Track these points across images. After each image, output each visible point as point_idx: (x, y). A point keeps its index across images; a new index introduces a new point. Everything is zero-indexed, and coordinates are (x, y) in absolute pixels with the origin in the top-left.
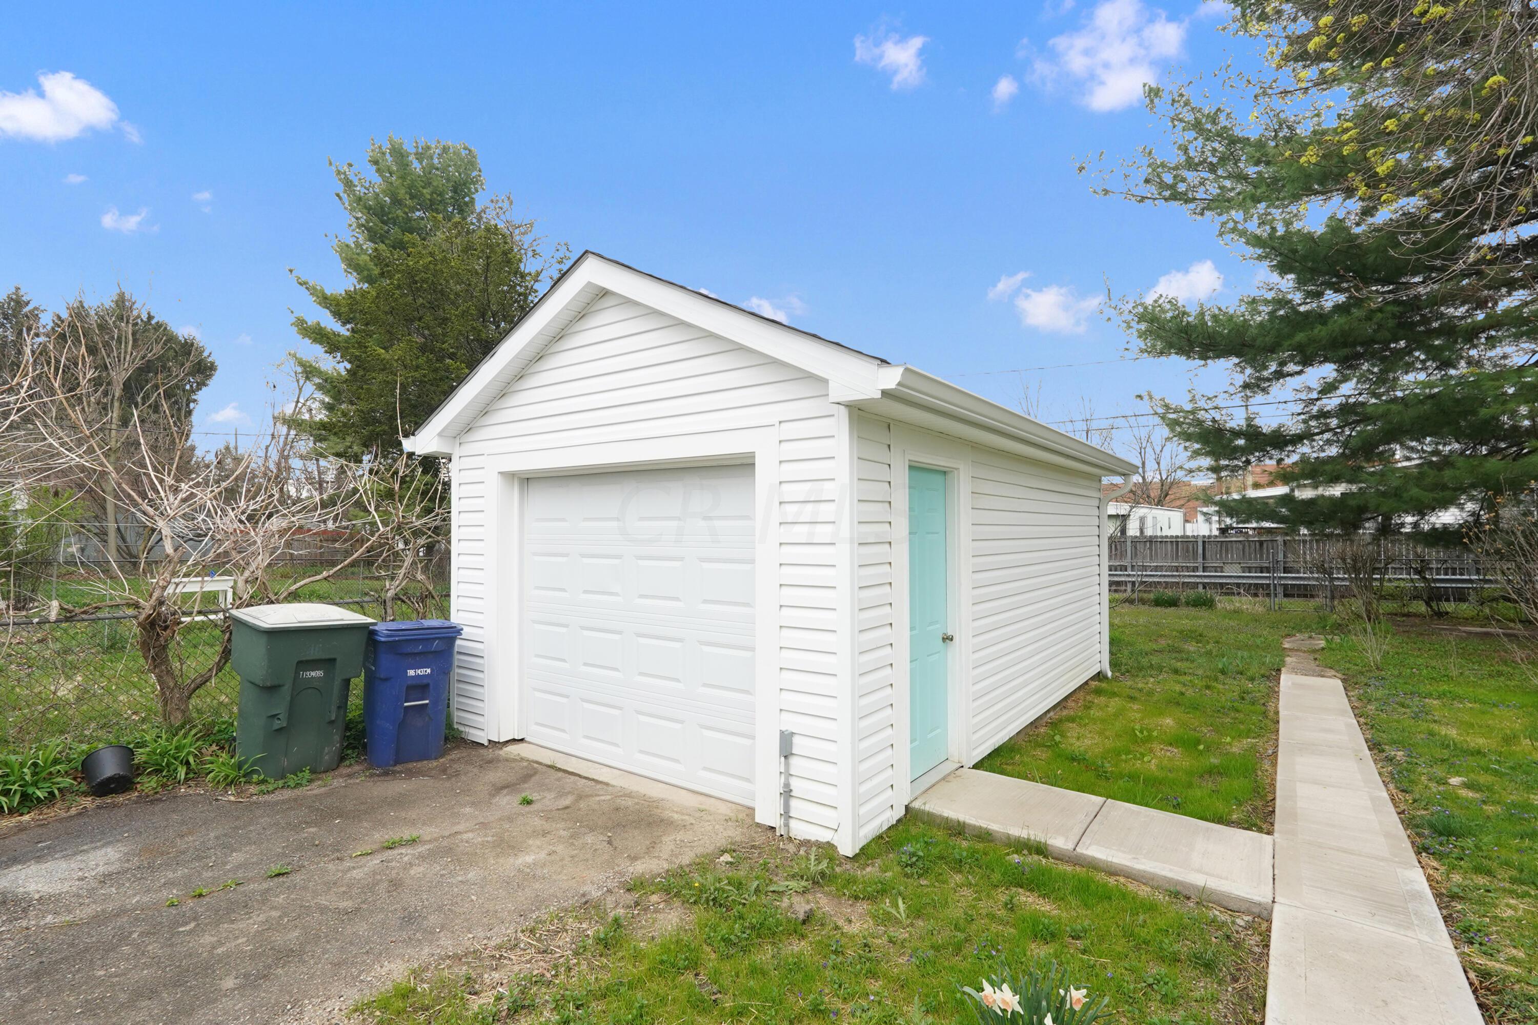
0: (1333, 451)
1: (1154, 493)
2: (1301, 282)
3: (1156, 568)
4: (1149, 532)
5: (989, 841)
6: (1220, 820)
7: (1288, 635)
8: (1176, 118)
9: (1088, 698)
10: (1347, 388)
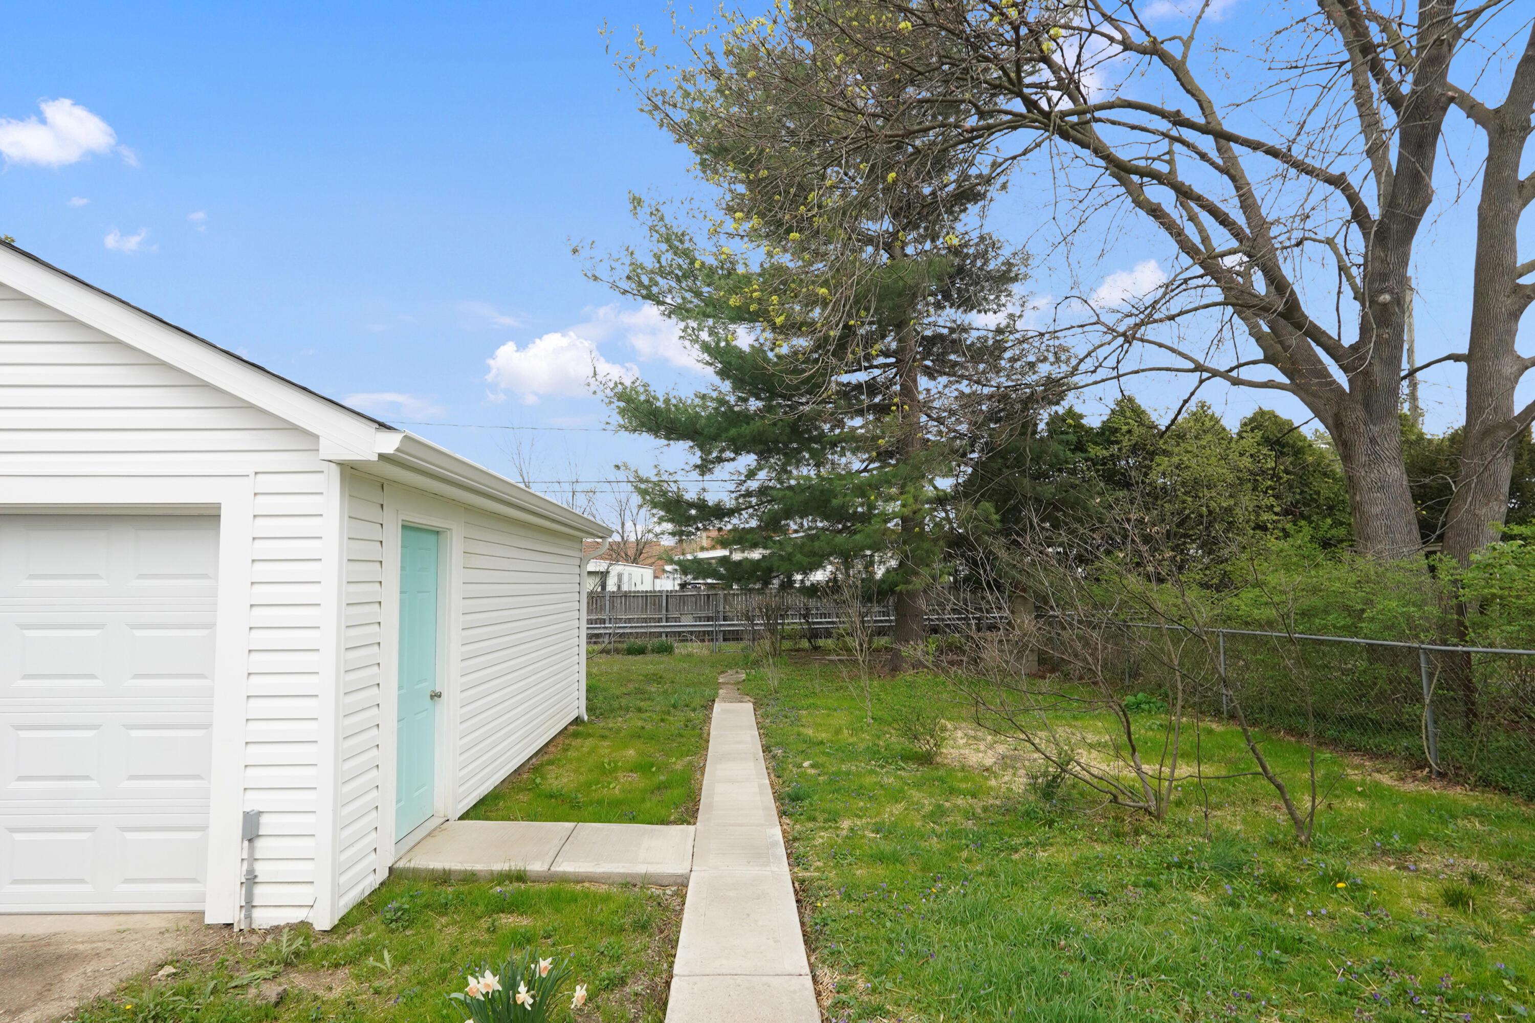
0: (754, 523)
1: (631, 553)
2: (735, 388)
3: (629, 620)
4: (625, 588)
5: (474, 881)
6: (663, 822)
7: (722, 672)
8: (652, 229)
9: (567, 741)
10: (762, 475)
